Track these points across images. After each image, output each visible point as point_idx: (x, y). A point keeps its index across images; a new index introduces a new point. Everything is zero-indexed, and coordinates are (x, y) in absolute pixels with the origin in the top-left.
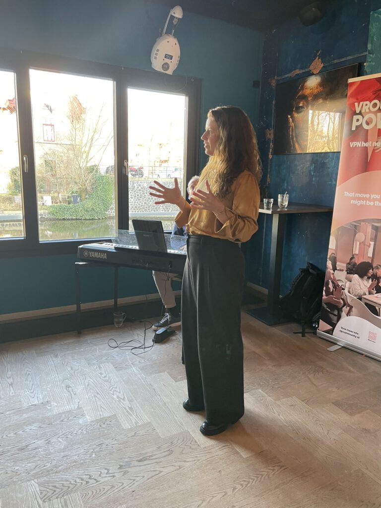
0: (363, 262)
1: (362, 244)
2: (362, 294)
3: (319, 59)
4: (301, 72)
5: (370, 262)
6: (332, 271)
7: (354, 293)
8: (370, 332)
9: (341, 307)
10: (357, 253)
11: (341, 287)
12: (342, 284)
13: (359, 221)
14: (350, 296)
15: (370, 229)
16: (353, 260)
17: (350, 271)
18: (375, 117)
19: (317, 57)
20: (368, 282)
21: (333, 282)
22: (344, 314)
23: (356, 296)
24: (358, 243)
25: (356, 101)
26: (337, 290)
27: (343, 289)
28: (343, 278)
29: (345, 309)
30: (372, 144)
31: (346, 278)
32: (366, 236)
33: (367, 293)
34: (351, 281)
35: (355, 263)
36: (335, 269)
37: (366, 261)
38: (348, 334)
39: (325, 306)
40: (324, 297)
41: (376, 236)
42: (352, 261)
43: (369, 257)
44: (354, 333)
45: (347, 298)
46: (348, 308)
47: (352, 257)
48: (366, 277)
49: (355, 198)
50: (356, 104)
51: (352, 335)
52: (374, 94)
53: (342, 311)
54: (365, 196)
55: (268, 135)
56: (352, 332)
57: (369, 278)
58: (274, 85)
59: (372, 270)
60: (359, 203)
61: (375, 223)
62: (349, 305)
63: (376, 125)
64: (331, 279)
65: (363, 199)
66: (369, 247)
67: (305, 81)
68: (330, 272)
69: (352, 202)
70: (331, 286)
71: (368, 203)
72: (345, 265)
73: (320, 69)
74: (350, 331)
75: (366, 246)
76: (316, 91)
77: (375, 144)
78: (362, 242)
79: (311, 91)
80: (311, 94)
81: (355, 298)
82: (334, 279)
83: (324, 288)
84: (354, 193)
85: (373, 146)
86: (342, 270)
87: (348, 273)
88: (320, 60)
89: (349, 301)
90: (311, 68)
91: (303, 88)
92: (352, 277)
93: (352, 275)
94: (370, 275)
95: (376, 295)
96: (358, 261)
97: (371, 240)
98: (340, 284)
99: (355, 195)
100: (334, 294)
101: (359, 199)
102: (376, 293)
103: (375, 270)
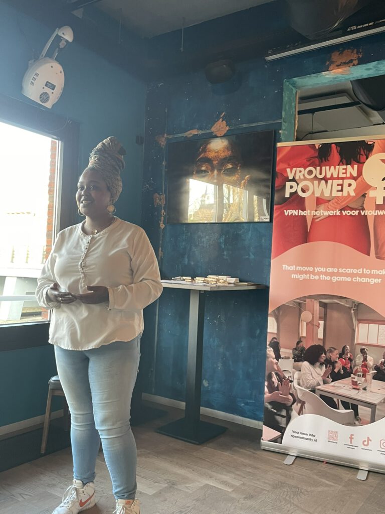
0: (313, 346)
1: (310, 324)
2: (315, 384)
3: (222, 121)
4: (200, 132)
5: (322, 345)
6: (275, 361)
7: (306, 384)
8: (329, 431)
9: (290, 404)
10: (305, 335)
11: (288, 379)
12: (290, 375)
13: (303, 297)
14: (300, 389)
15: (317, 306)
16: (301, 344)
17: (298, 358)
18: (312, 184)
19: (221, 120)
20: (321, 370)
21: (277, 374)
22: (294, 413)
23: (308, 388)
24: (305, 324)
25: (287, 166)
26: (283, 383)
27: (291, 381)
28: (289, 368)
29: (296, 407)
30: (310, 213)
31: (294, 368)
32: (313, 314)
33: (321, 383)
34: (300, 371)
35: (303, 348)
36: (278, 357)
37: (317, 344)
38: (302, 438)
39: (269, 407)
40: (267, 395)
41: (325, 314)
42: (299, 346)
43: (319, 339)
44: (310, 435)
45: (296, 393)
46: (300, 405)
47: (298, 341)
48: (318, 364)
49: (296, 272)
50: (288, 170)
51: (307, 439)
52: (307, 161)
53: (292, 410)
54: (308, 270)
55: (158, 201)
56: (306, 434)
57: (322, 364)
58: (162, 144)
59: (325, 354)
60: (302, 277)
61: (322, 299)
62: (300, 401)
63: (313, 193)
64: (274, 370)
65: (306, 272)
66: (319, 327)
67: (208, 143)
68: (272, 362)
69: (293, 276)
70: (275, 379)
71: (312, 277)
72: (291, 351)
73: (226, 132)
74: (304, 434)
75: (315, 327)
76: (222, 155)
77: (313, 213)
78: (310, 322)
79: (217, 154)
80: (216, 158)
81: (307, 390)
82: (279, 369)
83: (266, 383)
84: (294, 267)
85: (312, 214)
86: (288, 358)
87: (295, 361)
88: (224, 122)
89: (300, 395)
90: (213, 129)
91: (204, 150)
92: (301, 366)
93: (300, 363)
94: (322, 360)
95: (333, 384)
96: (307, 345)
97: (320, 318)
98: (287, 376)
99: (296, 268)
100: (279, 388)
101: (301, 272)
102: (332, 381)
103: (327, 354)
